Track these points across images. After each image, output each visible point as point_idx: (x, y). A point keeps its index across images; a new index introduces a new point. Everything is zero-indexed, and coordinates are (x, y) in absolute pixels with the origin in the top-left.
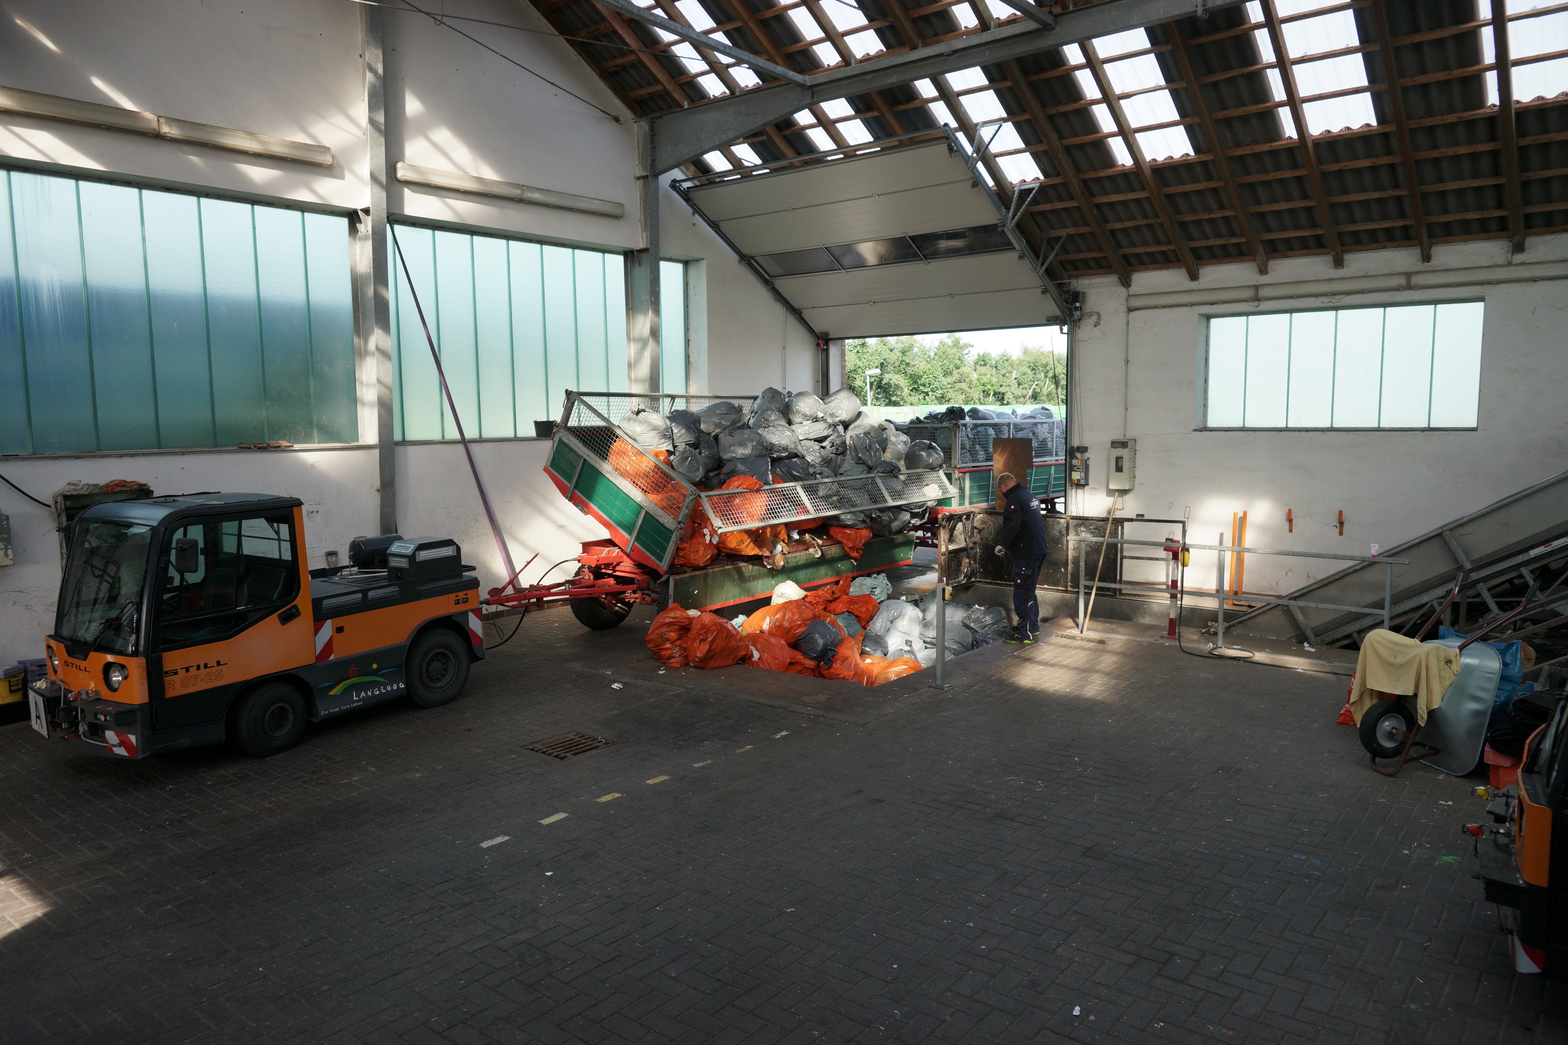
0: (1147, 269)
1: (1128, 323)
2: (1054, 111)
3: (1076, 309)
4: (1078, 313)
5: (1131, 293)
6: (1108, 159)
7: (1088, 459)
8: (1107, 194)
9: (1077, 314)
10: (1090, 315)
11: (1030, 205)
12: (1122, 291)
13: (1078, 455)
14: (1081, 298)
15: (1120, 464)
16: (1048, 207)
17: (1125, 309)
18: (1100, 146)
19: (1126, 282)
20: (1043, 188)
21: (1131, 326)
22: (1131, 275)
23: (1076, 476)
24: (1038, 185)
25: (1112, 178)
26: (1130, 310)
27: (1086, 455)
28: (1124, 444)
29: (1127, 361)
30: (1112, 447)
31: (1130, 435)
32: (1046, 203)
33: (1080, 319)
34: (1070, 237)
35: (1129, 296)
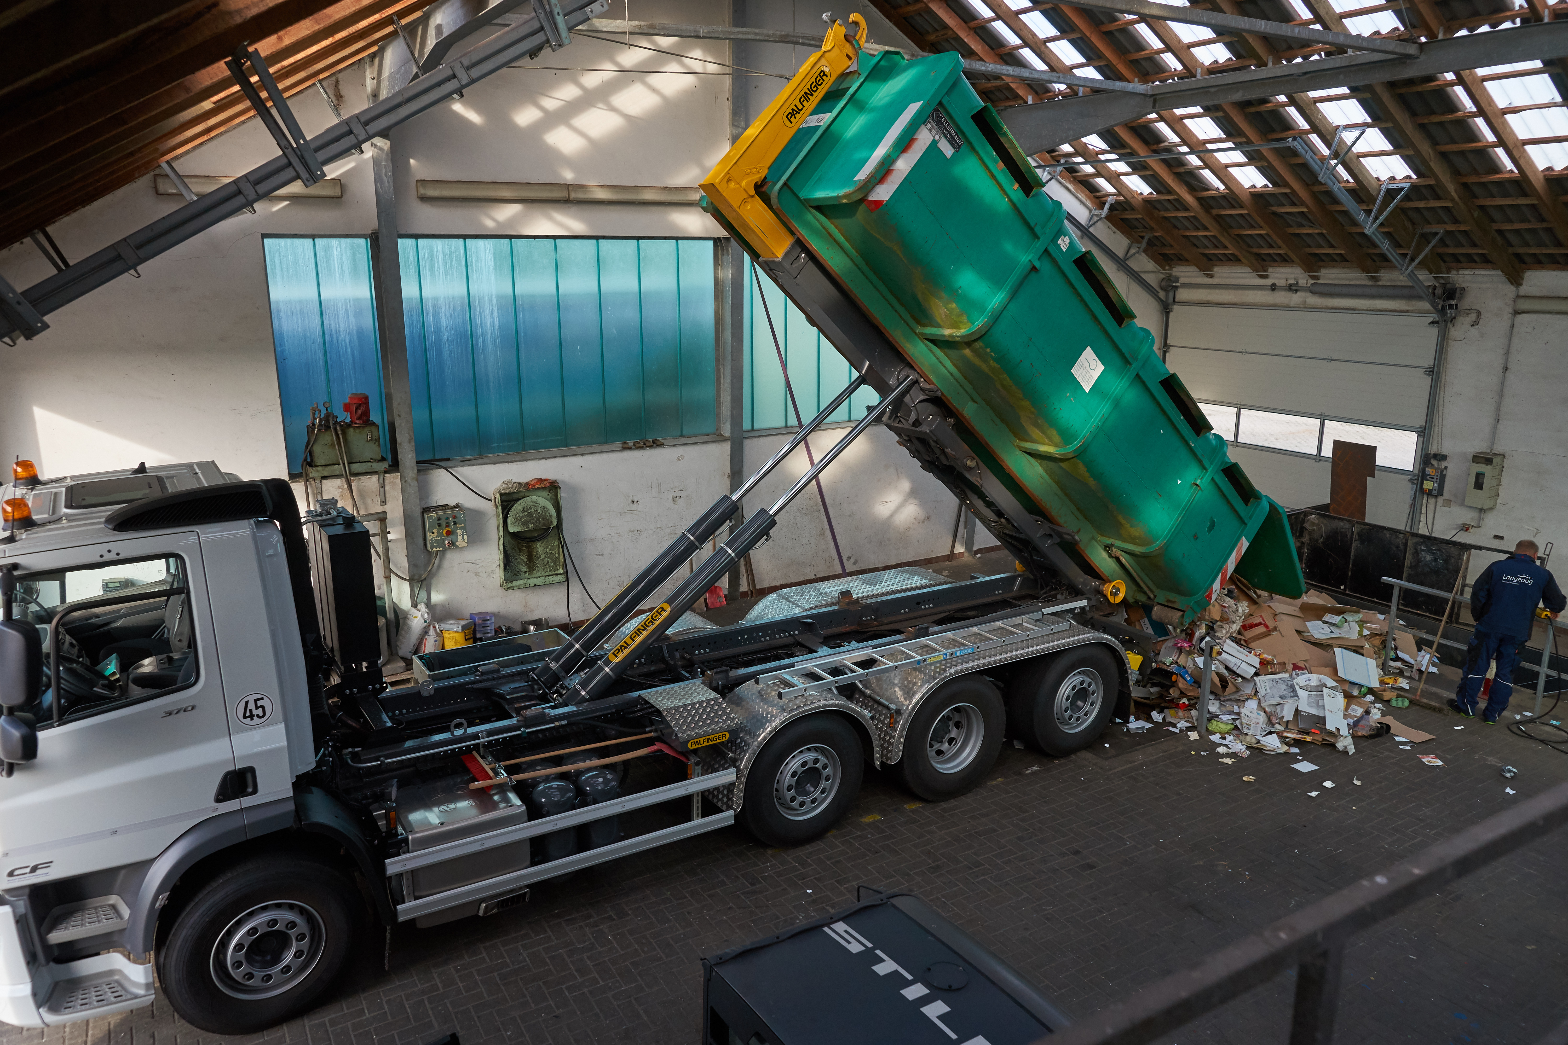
0: (1543, 269)
1: (1513, 326)
2: (1426, 121)
3: (1451, 307)
4: (1453, 311)
5: (1522, 293)
6: (1494, 167)
7: (1446, 468)
8: (1493, 196)
9: (1450, 313)
10: (1469, 312)
11: (1402, 200)
12: (1511, 290)
13: (1435, 463)
14: (1458, 295)
15: (1480, 481)
16: (1421, 204)
17: (1511, 310)
18: (1483, 154)
19: (1515, 279)
20: (1414, 188)
21: (1515, 330)
22: (1523, 273)
23: (1428, 485)
24: (1409, 184)
25: (1500, 183)
26: (1517, 313)
27: (1444, 464)
28: (1488, 461)
29: (1506, 369)
30: (1473, 461)
31: (1499, 449)
32: (1420, 200)
33: (1454, 318)
34: (1448, 233)
35: (1518, 297)
